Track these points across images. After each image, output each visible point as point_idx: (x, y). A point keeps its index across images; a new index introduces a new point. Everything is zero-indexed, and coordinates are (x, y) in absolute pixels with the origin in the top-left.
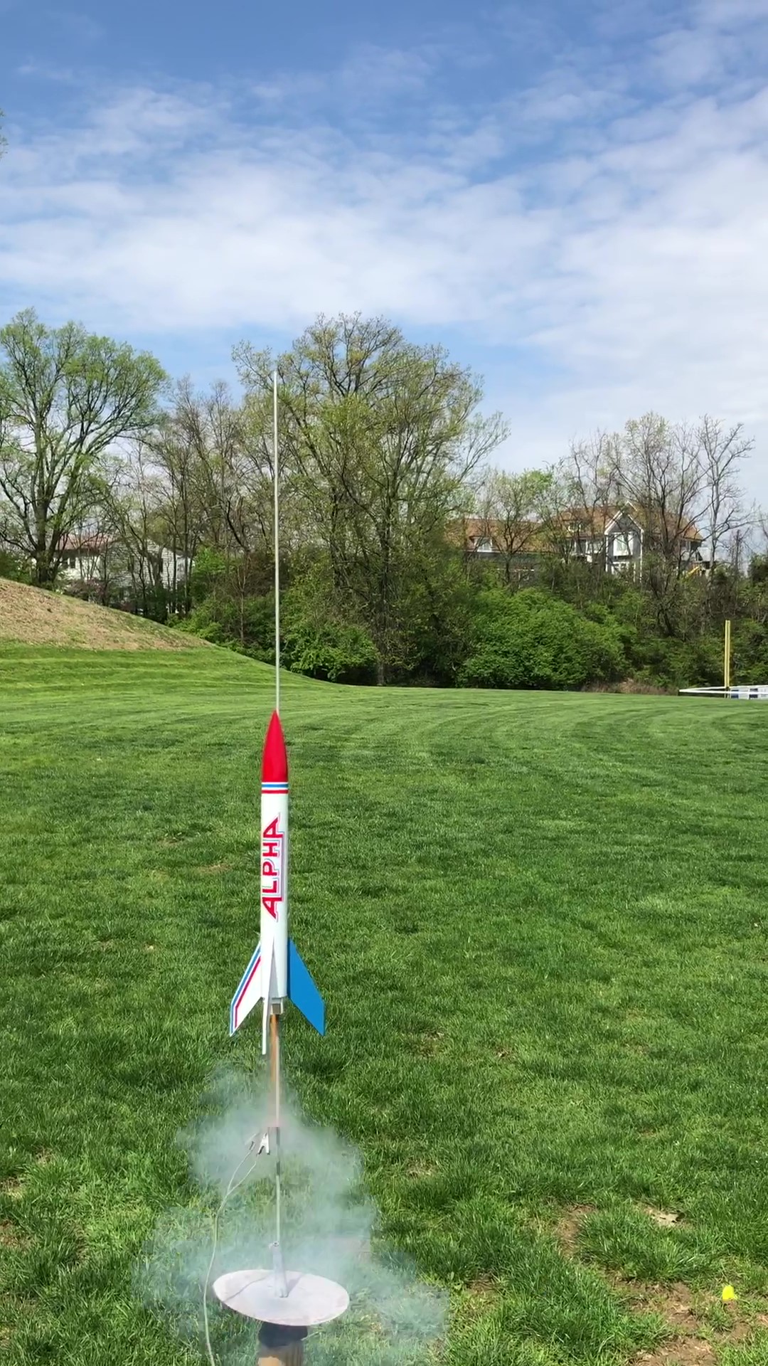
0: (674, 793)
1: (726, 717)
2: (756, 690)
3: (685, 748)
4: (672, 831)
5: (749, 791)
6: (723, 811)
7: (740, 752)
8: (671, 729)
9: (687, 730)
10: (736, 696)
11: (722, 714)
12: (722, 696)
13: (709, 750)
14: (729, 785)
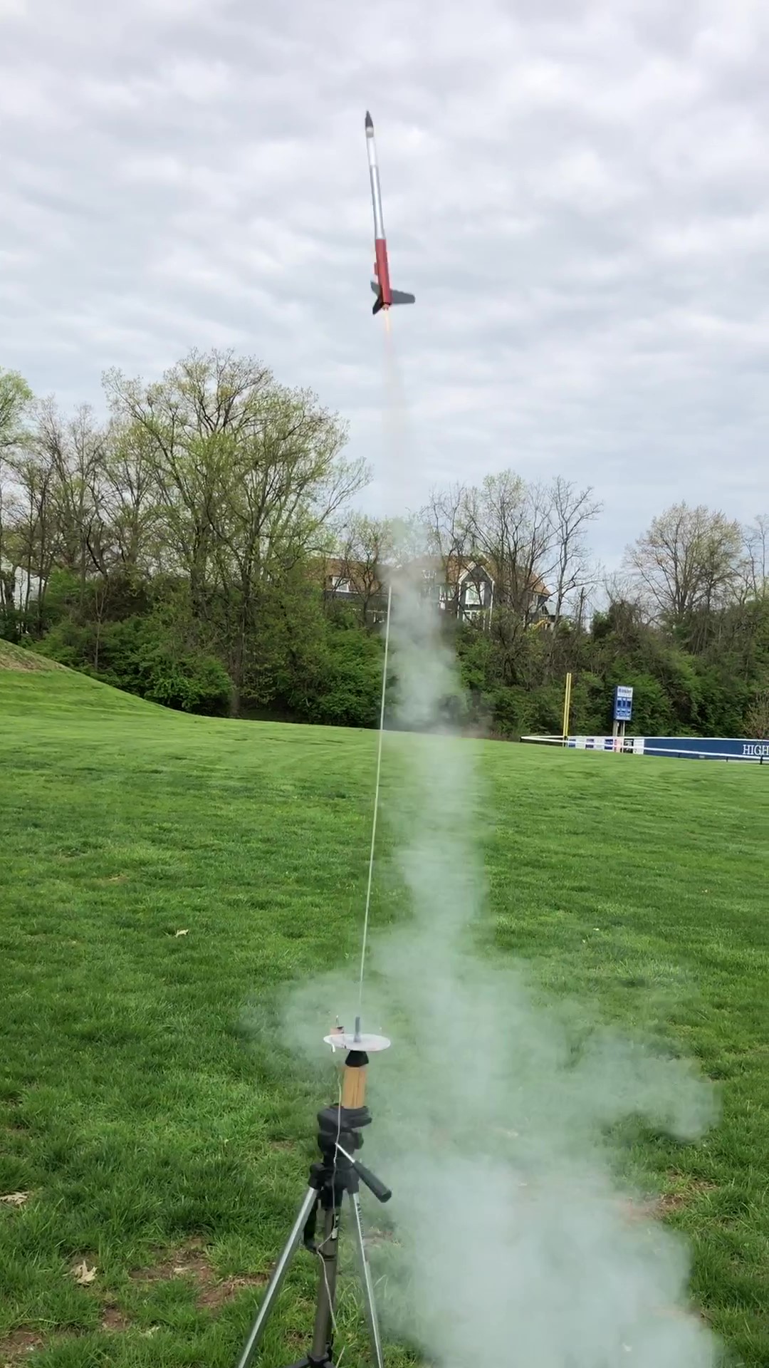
0: (517, 832)
1: (564, 765)
2: (593, 740)
3: (524, 791)
4: (515, 864)
5: (583, 833)
6: (560, 849)
7: (576, 798)
8: (513, 774)
9: (529, 775)
10: (573, 746)
11: (560, 761)
12: (560, 744)
13: (548, 795)
14: (565, 827)
